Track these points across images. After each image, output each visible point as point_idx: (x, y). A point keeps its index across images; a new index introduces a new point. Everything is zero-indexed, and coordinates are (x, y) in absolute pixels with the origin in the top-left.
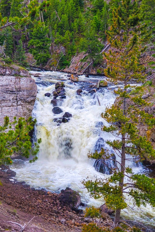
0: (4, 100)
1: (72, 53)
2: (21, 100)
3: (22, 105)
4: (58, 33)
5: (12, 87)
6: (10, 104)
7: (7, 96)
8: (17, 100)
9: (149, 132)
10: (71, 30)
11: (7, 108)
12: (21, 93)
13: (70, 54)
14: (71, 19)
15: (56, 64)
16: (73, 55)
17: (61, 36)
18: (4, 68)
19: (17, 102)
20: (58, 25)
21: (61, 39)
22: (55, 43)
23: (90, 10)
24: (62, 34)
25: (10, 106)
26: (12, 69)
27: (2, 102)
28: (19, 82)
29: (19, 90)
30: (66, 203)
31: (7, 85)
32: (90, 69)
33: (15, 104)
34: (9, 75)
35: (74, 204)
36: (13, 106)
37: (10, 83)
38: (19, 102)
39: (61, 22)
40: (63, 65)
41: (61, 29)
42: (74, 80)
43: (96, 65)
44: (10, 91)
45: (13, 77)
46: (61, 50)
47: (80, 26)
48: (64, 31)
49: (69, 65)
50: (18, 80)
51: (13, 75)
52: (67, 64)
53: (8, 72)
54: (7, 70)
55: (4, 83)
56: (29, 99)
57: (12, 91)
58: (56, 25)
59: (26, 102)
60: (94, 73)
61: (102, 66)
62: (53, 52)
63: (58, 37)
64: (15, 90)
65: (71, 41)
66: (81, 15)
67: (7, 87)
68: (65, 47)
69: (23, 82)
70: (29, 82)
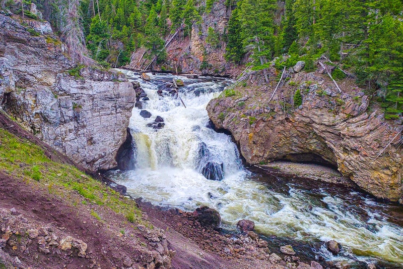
0: (103, 109)
1: (131, 48)
2: (120, 107)
3: (121, 112)
4: (115, 28)
5: (111, 93)
6: (109, 112)
7: (106, 103)
8: (115, 107)
9: (251, 134)
10: (128, 25)
11: (105, 117)
12: (120, 99)
13: (128, 49)
14: (127, 14)
15: (116, 60)
16: (132, 51)
17: (119, 31)
18: (102, 73)
19: (116, 110)
20: (113, 19)
21: (118, 34)
22: (113, 38)
23: (143, 4)
24: (120, 29)
25: (109, 115)
26: (110, 73)
27: (101, 110)
28: (118, 87)
29: (118, 96)
30: (207, 223)
31: (105, 92)
32: (153, 66)
33: (114, 112)
34: (107, 80)
35: (216, 224)
36: (112, 114)
37: (108, 89)
38: (119, 110)
39: (117, 17)
40: (123, 61)
41: (118, 24)
42: (146, 79)
43: (160, 61)
44: (109, 98)
45: (111, 82)
46: (120, 46)
47: (136, 21)
48: (121, 26)
49: (130, 62)
50: (116, 85)
51: (111, 80)
52: (127, 60)
53: (106, 78)
54: (105, 75)
55: (102, 89)
56: (128, 106)
57: (112, 98)
58: (111, 19)
59: (125, 109)
60: (158, 69)
61: (166, 63)
62: (110, 47)
63: (115, 32)
64: (113, 96)
65: (129, 36)
66: (136, 8)
67: (105, 94)
68: (123, 42)
69: (121, 88)
70: (127, 88)
